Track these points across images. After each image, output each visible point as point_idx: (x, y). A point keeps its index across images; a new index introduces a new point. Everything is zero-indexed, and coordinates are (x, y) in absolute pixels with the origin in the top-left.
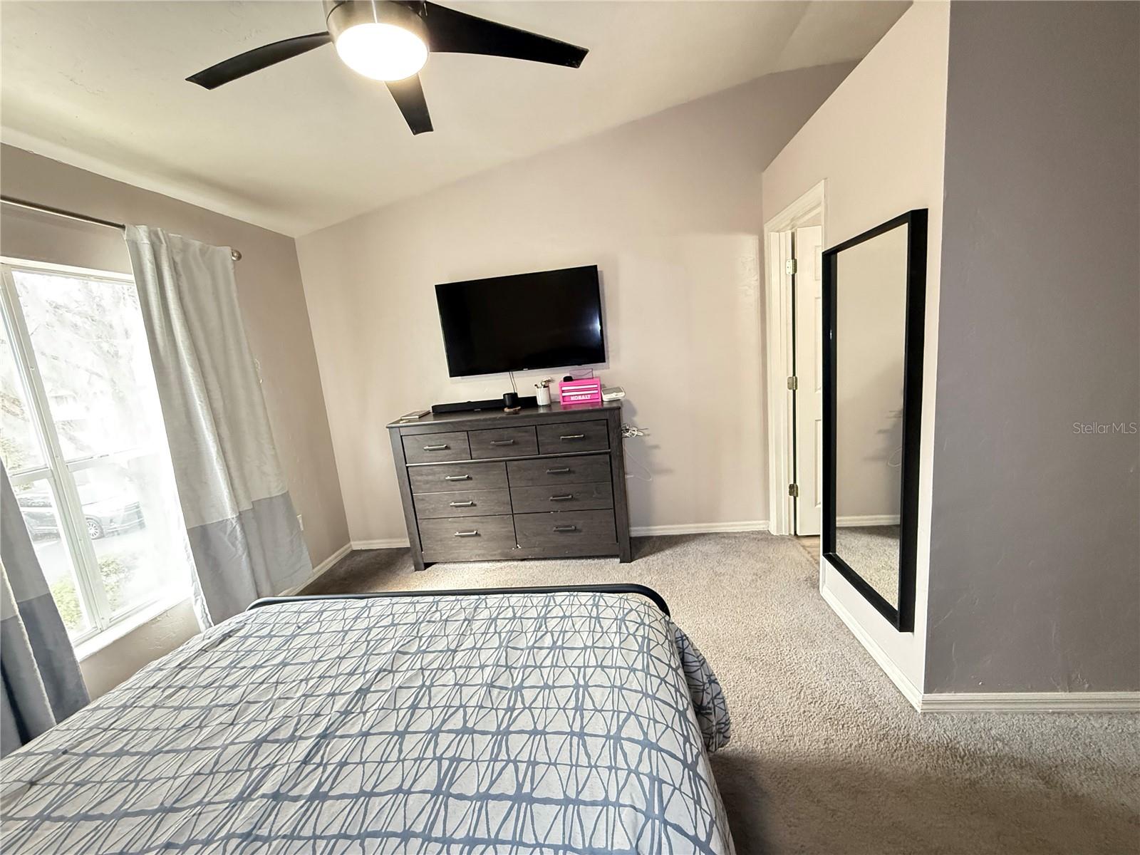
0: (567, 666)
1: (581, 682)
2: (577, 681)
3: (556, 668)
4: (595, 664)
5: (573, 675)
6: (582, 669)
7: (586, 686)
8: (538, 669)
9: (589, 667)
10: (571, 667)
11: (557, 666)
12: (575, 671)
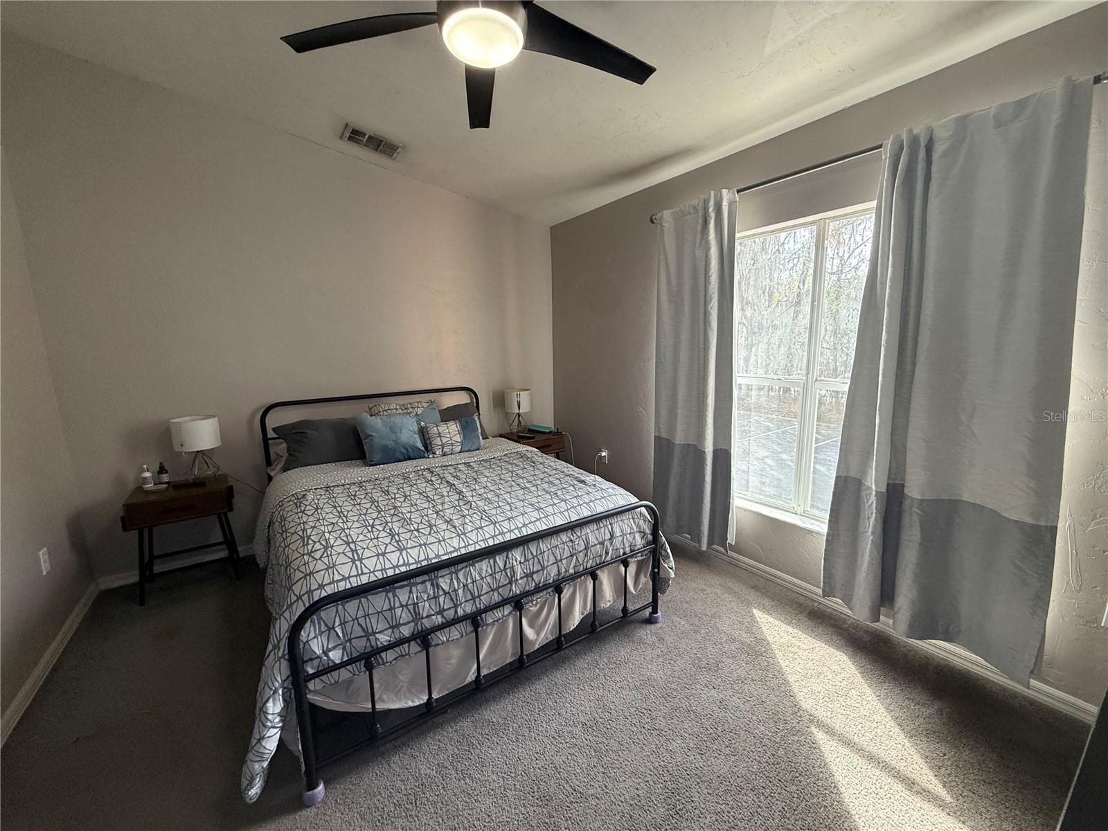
0: (373, 572)
1: (358, 563)
2: (361, 563)
3: (381, 568)
4: (351, 579)
5: (366, 567)
6: (360, 573)
7: (353, 561)
8: (395, 565)
9: (356, 576)
10: (369, 573)
11: (381, 570)
12: (365, 571)
